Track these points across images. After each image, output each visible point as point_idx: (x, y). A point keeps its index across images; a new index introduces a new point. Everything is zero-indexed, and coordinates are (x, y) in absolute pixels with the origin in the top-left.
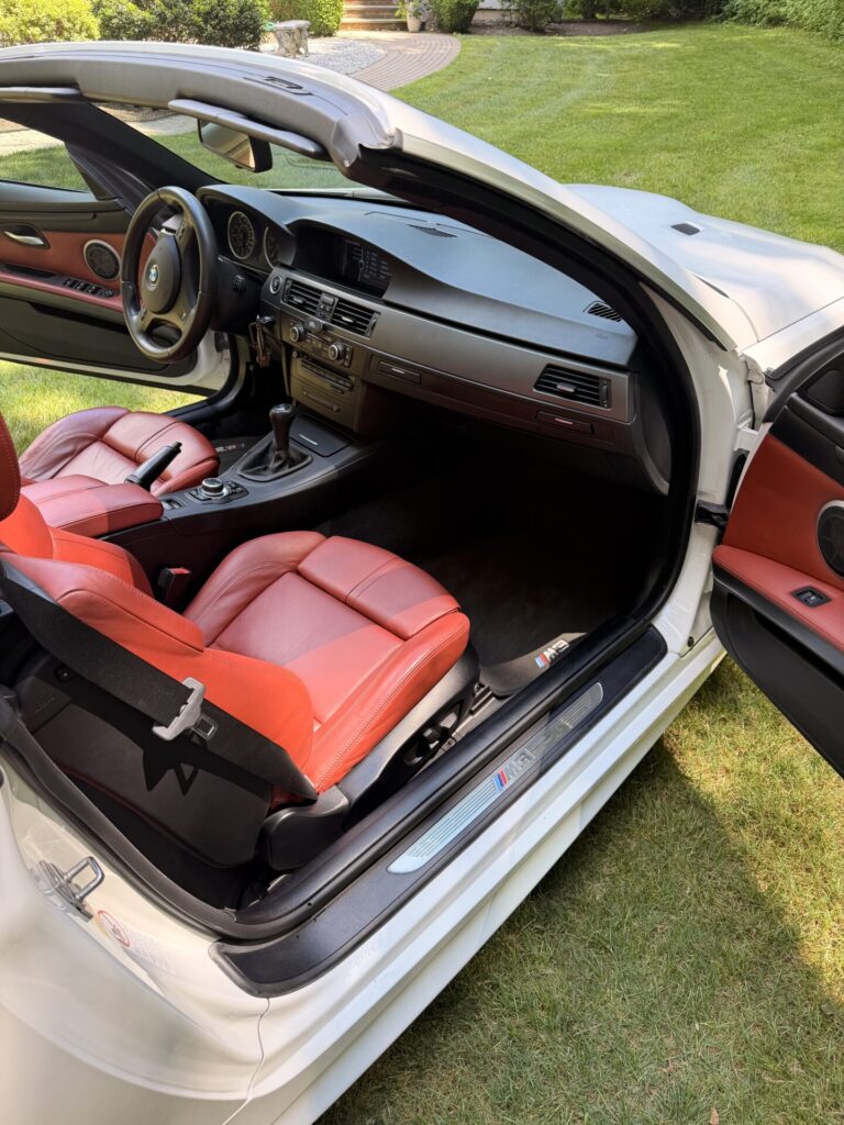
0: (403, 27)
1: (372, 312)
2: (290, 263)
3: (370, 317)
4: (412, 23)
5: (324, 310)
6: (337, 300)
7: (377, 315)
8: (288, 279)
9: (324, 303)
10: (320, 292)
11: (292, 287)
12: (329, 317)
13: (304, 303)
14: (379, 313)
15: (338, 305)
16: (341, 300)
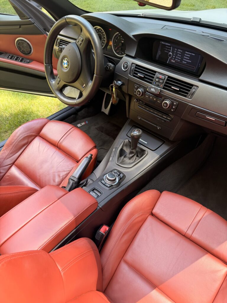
1: (192, 85)
2: (133, 55)
3: (191, 88)
5: (158, 82)
6: (167, 77)
7: (196, 87)
8: (133, 63)
9: (158, 78)
10: (155, 72)
11: (136, 68)
12: (162, 86)
13: (144, 77)
14: (198, 87)
15: (167, 80)
16: (169, 77)
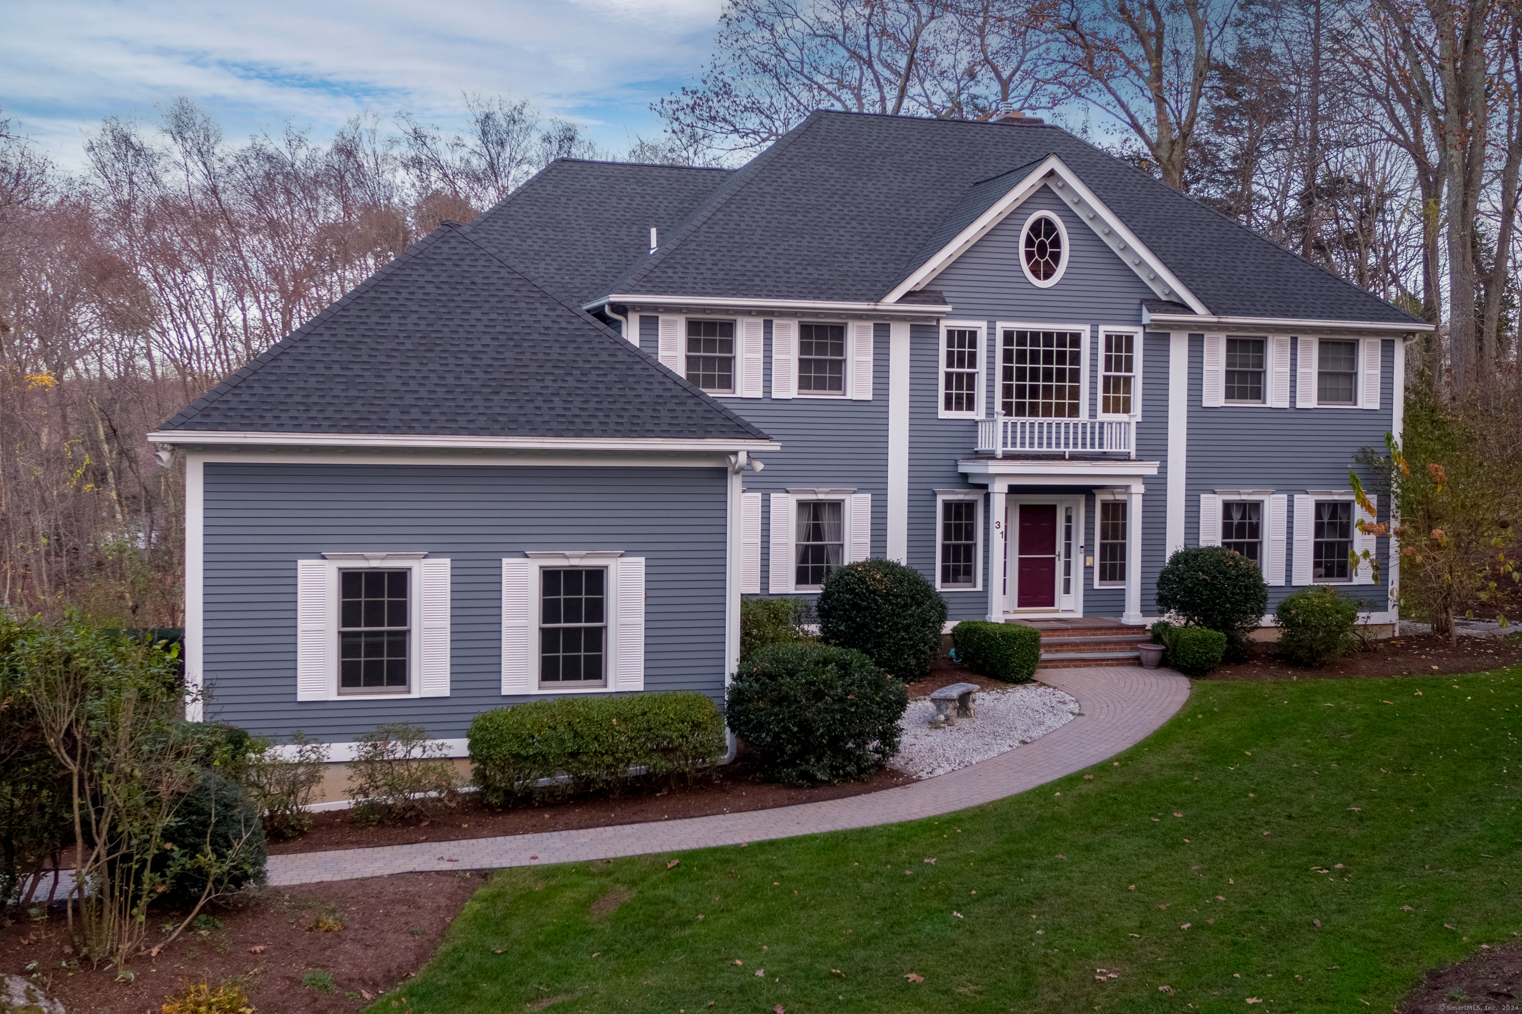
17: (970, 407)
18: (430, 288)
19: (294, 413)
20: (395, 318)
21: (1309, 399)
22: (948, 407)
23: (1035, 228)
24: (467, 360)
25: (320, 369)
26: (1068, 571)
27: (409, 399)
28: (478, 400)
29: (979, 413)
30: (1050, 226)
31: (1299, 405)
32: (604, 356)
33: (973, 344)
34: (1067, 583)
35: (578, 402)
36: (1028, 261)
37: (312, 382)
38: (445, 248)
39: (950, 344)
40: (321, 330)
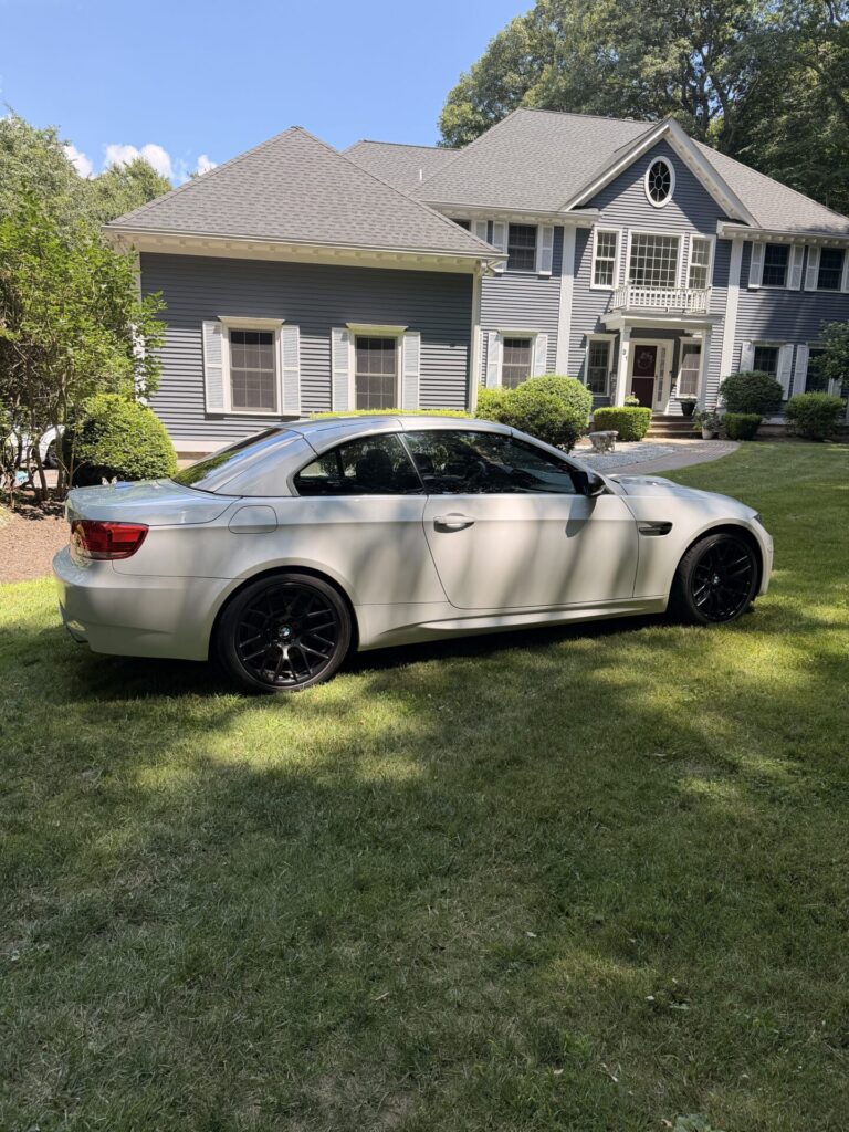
0: (699, 436)
4: (705, 433)
17: (610, 282)
18: (283, 160)
19: (196, 221)
20: (261, 174)
21: (812, 286)
22: (597, 282)
23: (655, 168)
24: (307, 199)
25: (213, 198)
26: (661, 388)
27: (271, 217)
28: (315, 221)
29: (616, 285)
30: (664, 167)
31: (806, 289)
32: (394, 202)
33: (614, 242)
34: (660, 395)
35: (378, 226)
36: (650, 189)
37: (209, 205)
38: (293, 140)
39: (600, 241)
40: (214, 177)
